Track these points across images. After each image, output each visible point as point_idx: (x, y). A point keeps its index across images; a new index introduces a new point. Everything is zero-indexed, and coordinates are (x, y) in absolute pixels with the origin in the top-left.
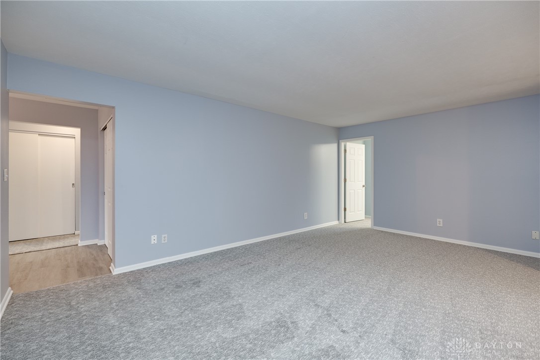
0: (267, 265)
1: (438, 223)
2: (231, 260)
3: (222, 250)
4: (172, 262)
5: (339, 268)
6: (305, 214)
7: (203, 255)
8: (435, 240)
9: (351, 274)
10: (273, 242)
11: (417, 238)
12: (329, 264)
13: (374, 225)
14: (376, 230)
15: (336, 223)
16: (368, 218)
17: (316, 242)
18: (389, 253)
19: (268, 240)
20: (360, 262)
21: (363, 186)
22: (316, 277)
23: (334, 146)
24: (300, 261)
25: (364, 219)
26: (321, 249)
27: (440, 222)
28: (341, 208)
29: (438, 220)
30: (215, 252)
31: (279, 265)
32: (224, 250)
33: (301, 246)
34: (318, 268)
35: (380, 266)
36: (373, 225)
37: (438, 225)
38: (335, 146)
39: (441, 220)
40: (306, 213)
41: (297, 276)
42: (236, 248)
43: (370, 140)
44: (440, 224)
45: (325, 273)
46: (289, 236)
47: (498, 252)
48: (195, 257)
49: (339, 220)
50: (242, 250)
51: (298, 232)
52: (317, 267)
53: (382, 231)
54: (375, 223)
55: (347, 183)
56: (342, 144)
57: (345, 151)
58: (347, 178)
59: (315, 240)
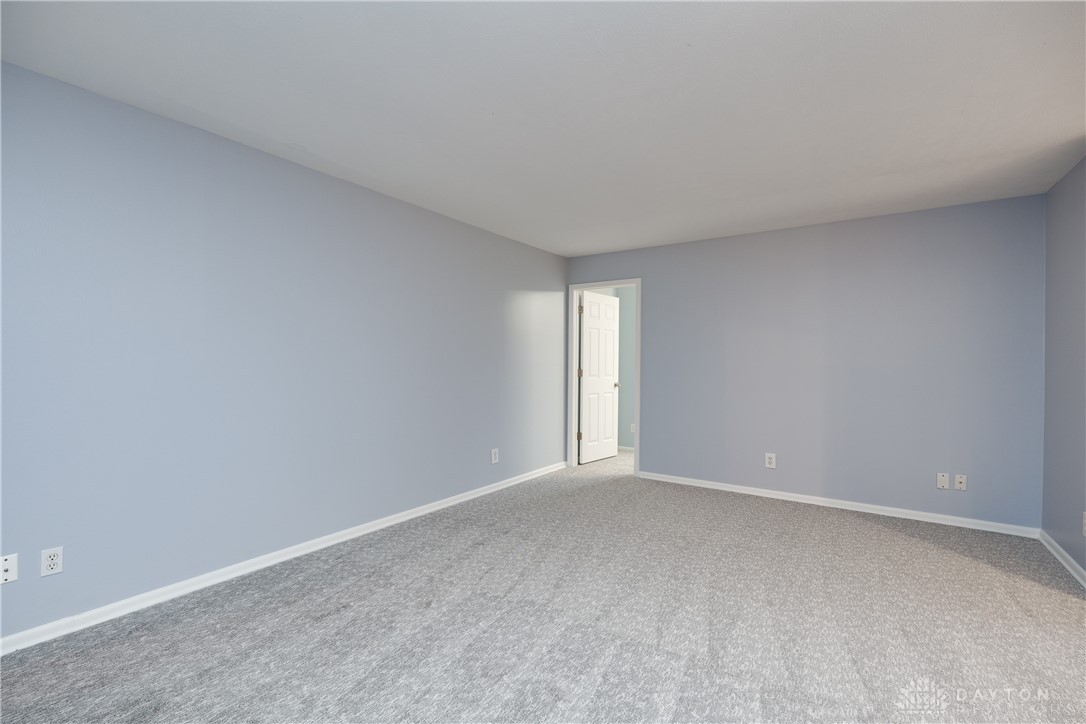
0: (392, 609)
1: (767, 461)
2: (288, 603)
3: (265, 570)
4: (82, 632)
5: (584, 596)
6: (493, 451)
7: (201, 591)
8: (761, 498)
9: (615, 614)
10: (416, 529)
11: (728, 494)
12: (557, 586)
13: (641, 470)
14: (644, 479)
15: (558, 466)
16: (627, 451)
17: (520, 520)
18: (684, 538)
19: (401, 525)
20: (627, 571)
21: (615, 385)
22: (530, 636)
23: (558, 297)
24: (483, 582)
25: (616, 454)
26: (535, 540)
27: (771, 460)
28: (572, 434)
29: (768, 455)
30: (243, 578)
31: (428, 604)
32: (271, 569)
33: (487, 534)
34: (532, 603)
35: (676, 579)
36: (638, 468)
37: (767, 465)
38: (560, 296)
39: (773, 456)
40: (496, 450)
41: (478, 639)
42: (309, 557)
43: (632, 287)
44: (770, 463)
45: (552, 619)
46: (455, 509)
47: (879, 516)
48: (173, 601)
49: (566, 459)
50: (326, 562)
51: (476, 496)
52: (530, 599)
53: (658, 482)
54: (643, 464)
55: (583, 378)
56: (575, 295)
57: (581, 308)
58: (584, 368)
59: (517, 515)
